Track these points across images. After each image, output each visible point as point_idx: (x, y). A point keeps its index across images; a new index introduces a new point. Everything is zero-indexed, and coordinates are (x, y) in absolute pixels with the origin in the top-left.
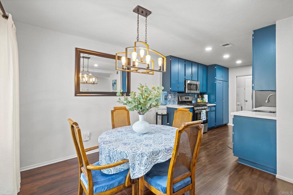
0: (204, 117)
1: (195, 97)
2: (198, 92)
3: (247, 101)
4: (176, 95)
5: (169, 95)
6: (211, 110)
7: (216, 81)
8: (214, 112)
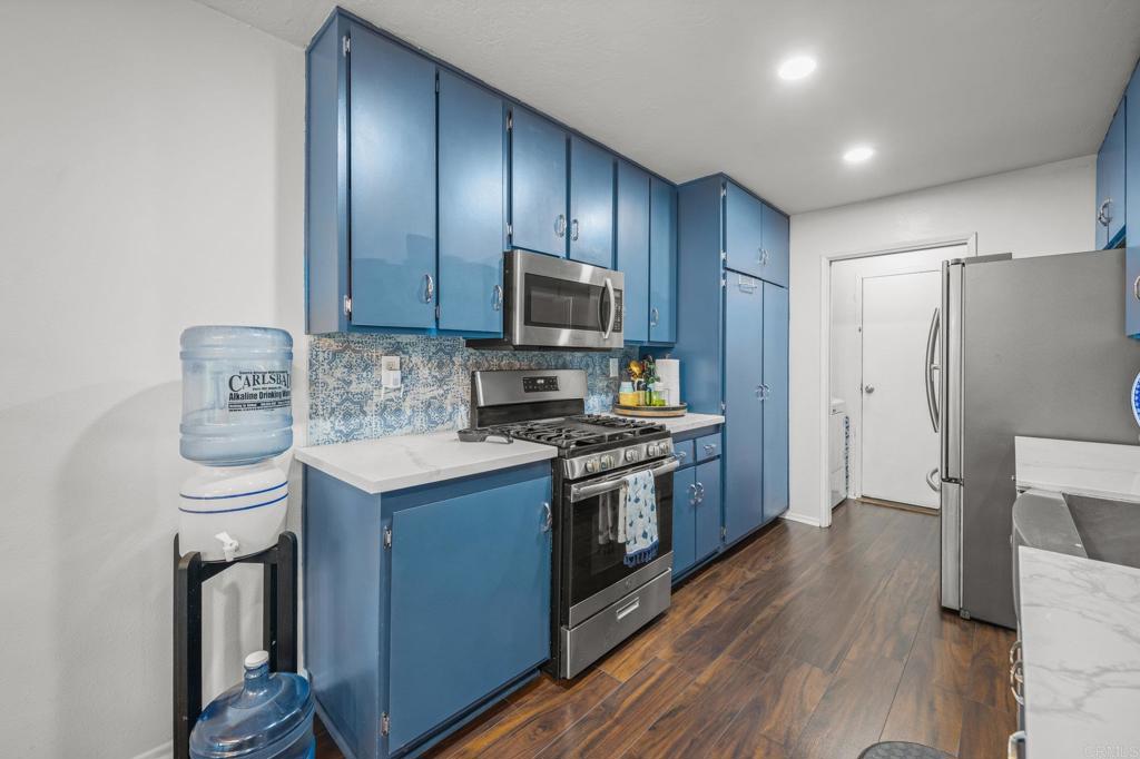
0: (640, 523)
1: (605, 374)
2: (615, 340)
3: (870, 391)
4: (458, 360)
5: (385, 360)
6: (695, 458)
7: (724, 276)
8: (717, 463)
